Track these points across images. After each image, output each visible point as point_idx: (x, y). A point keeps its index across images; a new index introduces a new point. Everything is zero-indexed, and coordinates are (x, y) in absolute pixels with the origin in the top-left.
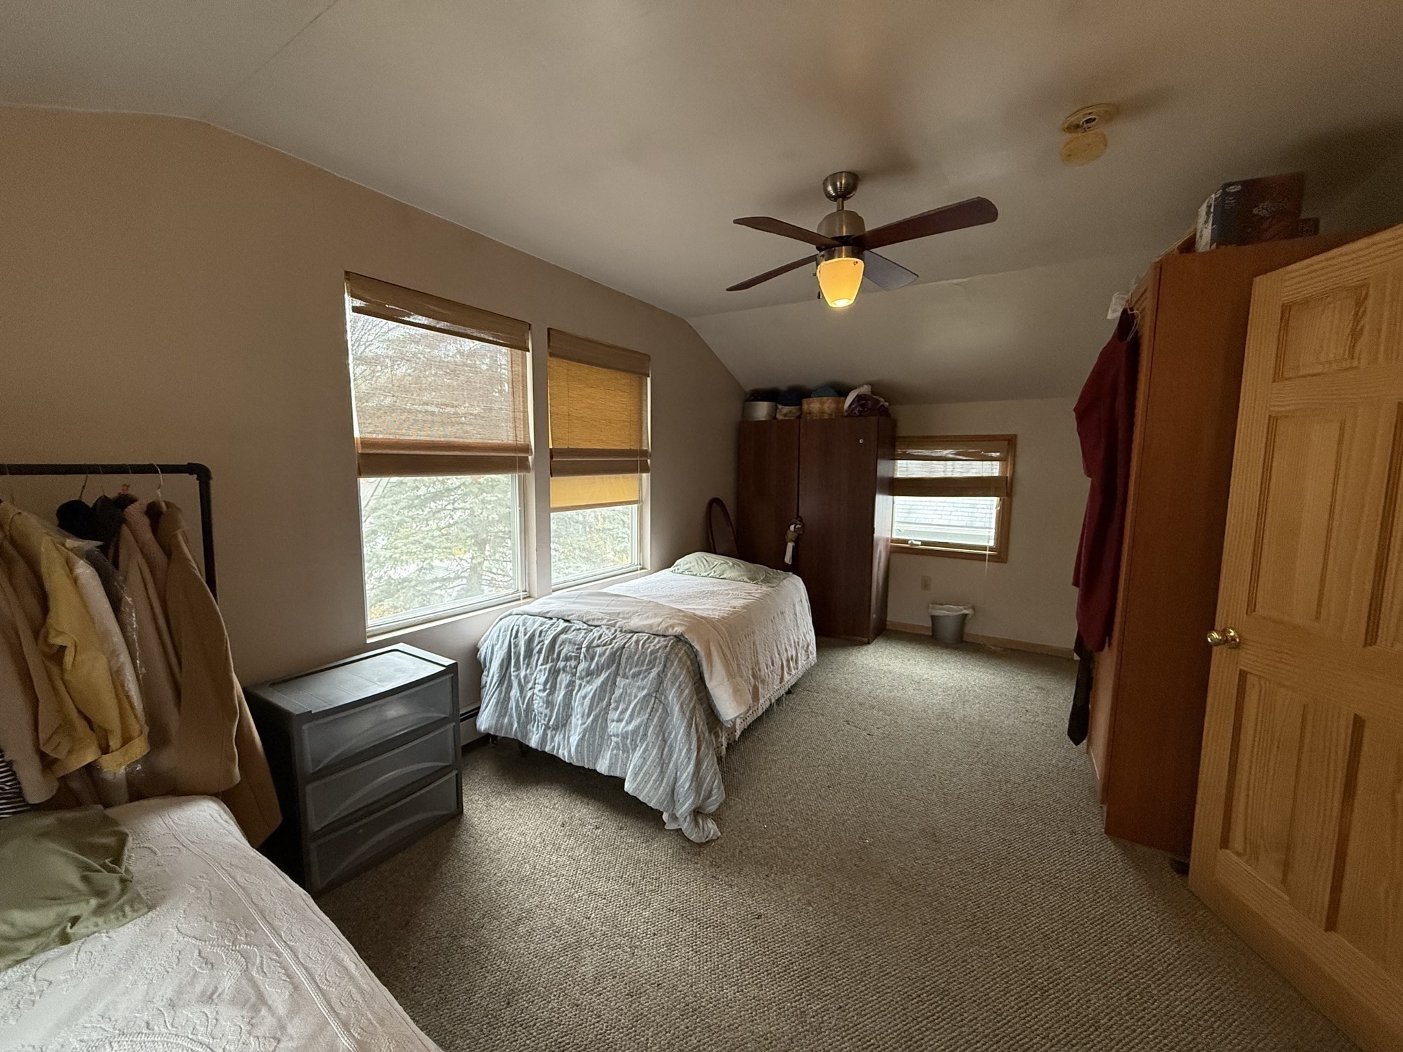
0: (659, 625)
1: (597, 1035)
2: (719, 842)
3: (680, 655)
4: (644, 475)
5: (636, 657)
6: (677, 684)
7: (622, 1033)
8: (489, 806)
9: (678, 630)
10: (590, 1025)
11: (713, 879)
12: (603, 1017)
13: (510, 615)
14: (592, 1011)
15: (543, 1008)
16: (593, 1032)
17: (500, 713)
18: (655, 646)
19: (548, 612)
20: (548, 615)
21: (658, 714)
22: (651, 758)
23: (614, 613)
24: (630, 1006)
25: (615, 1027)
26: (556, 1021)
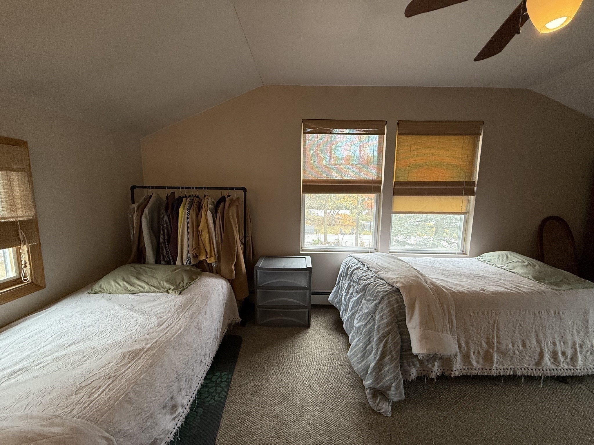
0: (393, 279)
1: (254, 432)
2: (386, 419)
3: (391, 299)
4: (472, 197)
5: (371, 291)
6: (382, 314)
7: (260, 441)
8: (319, 330)
9: (398, 285)
10: (257, 427)
11: (360, 432)
12: (262, 429)
13: (350, 256)
14: (262, 424)
15: (255, 406)
16: (254, 430)
17: (335, 296)
18: (381, 289)
19: (359, 259)
20: (359, 260)
21: (369, 326)
22: (359, 346)
23: (384, 267)
24: (272, 437)
25: (260, 437)
26: (252, 414)
